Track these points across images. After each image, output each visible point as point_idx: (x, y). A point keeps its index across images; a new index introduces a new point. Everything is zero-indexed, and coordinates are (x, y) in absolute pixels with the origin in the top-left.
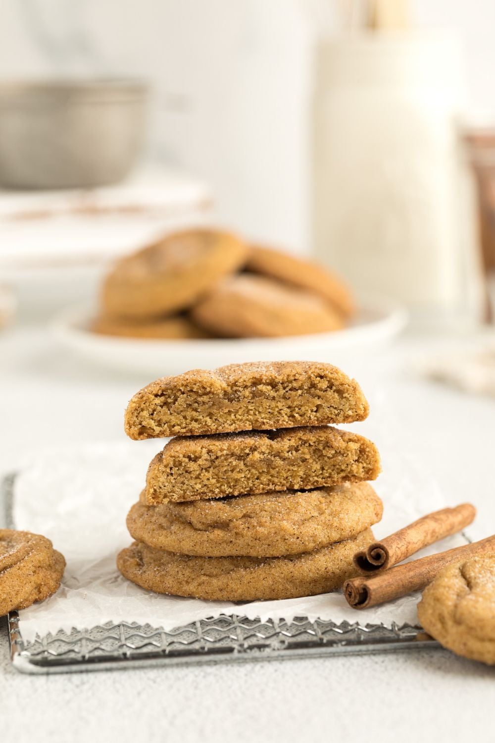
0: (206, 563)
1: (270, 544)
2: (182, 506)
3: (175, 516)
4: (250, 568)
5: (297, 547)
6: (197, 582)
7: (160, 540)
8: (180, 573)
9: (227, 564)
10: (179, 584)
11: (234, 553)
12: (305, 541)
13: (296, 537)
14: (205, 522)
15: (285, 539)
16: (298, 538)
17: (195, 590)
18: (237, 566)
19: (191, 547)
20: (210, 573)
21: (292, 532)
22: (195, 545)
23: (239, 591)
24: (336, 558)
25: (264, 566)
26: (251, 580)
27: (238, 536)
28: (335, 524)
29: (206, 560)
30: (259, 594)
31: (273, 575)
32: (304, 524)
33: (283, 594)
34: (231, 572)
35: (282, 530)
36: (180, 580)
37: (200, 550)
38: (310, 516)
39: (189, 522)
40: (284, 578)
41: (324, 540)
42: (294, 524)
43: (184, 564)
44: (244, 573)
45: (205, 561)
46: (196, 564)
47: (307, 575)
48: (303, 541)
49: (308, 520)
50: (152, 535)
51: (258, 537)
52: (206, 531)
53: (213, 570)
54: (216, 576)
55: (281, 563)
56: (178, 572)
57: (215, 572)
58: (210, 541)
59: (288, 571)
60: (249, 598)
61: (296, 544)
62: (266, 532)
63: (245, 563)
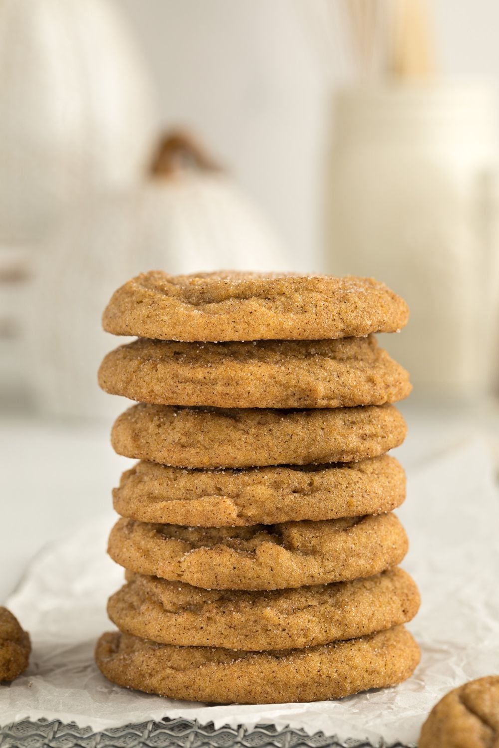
0: (175, 653)
1: (247, 634)
2: (154, 582)
3: (148, 593)
4: (223, 663)
5: (283, 643)
6: (161, 676)
7: (126, 621)
8: (145, 663)
9: (198, 655)
10: (141, 677)
11: (205, 642)
12: (293, 634)
13: (281, 629)
14: (176, 602)
15: (267, 630)
16: (284, 630)
17: (157, 685)
18: (210, 660)
19: (157, 632)
20: (178, 666)
21: (277, 622)
22: (161, 630)
23: (207, 690)
24: (336, 659)
25: (241, 661)
26: (223, 678)
27: (211, 621)
28: (337, 617)
29: (176, 650)
30: (232, 696)
31: (250, 673)
32: (295, 613)
33: (262, 698)
34: (201, 667)
35: (264, 618)
36: (143, 672)
37: (168, 636)
38: (305, 604)
39: (160, 601)
40: (263, 679)
41: (320, 636)
42: (281, 613)
43: (151, 652)
44: (216, 668)
45: (174, 651)
46: (164, 653)
47: (293, 678)
48: (290, 634)
49: (303, 610)
50: (120, 615)
51: (233, 625)
52: (175, 613)
53: (181, 662)
54: (184, 670)
55: (263, 660)
56: (143, 661)
57: (183, 666)
58: (177, 626)
59: (269, 670)
60: (219, 700)
61: (281, 637)
62: (243, 619)
63: (220, 657)
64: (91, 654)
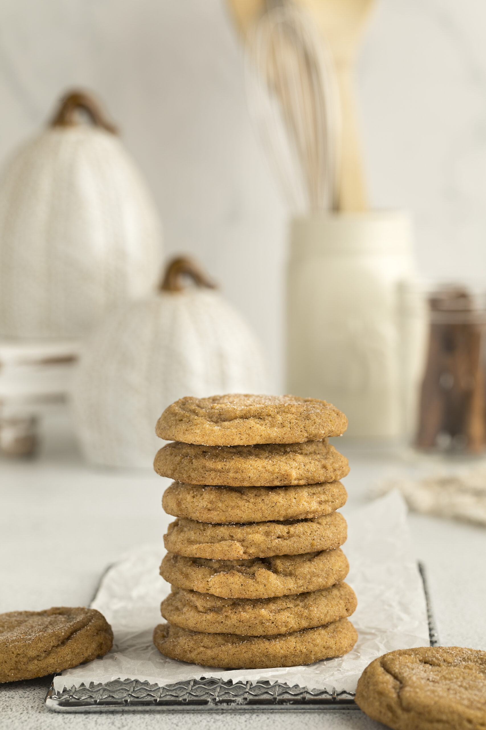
0: (205, 638)
1: (250, 625)
2: (191, 593)
3: (187, 600)
4: (236, 644)
5: (272, 631)
6: (197, 652)
7: (174, 618)
8: (186, 644)
9: (220, 639)
10: (184, 652)
11: (225, 631)
12: (278, 625)
13: (271, 622)
14: (205, 606)
15: (263, 623)
16: (273, 623)
17: (195, 658)
18: (227, 642)
19: (194, 625)
20: (207, 645)
21: (268, 618)
22: (196, 623)
23: (226, 660)
24: (305, 640)
25: (247, 642)
26: (236, 653)
27: (227, 618)
28: (305, 614)
29: (206, 636)
30: (241, 664)
31: (252, 649)
32: (280, 612)
33: (260, 665)
34: (222, 646)
35: (261, 616)
36: (185, 650)
37: (201, 627)
38: (286, 606)
39: (195, 605)
40: (261, 653)
41: (295, 626)
42: (271, 612)
43: (190, 637)
44: (231, 647)
45: (205, 637)
46: (199, 638)
47: (279, 652)
48: (277, 625)
49: (284, 610)
50: (170, 614)
51: (242, 620)
52: (205, 613)
53: (209, 643)
54: (211, 648)
55: (260, 641)
56: (185, 643)
57: (210, 645)
58: (207, 621)
59: (264, 647)
60: (234, 667)
61: (271, 627)
62: (248, 616)
63: (233, 640)
64: (151, 638)
